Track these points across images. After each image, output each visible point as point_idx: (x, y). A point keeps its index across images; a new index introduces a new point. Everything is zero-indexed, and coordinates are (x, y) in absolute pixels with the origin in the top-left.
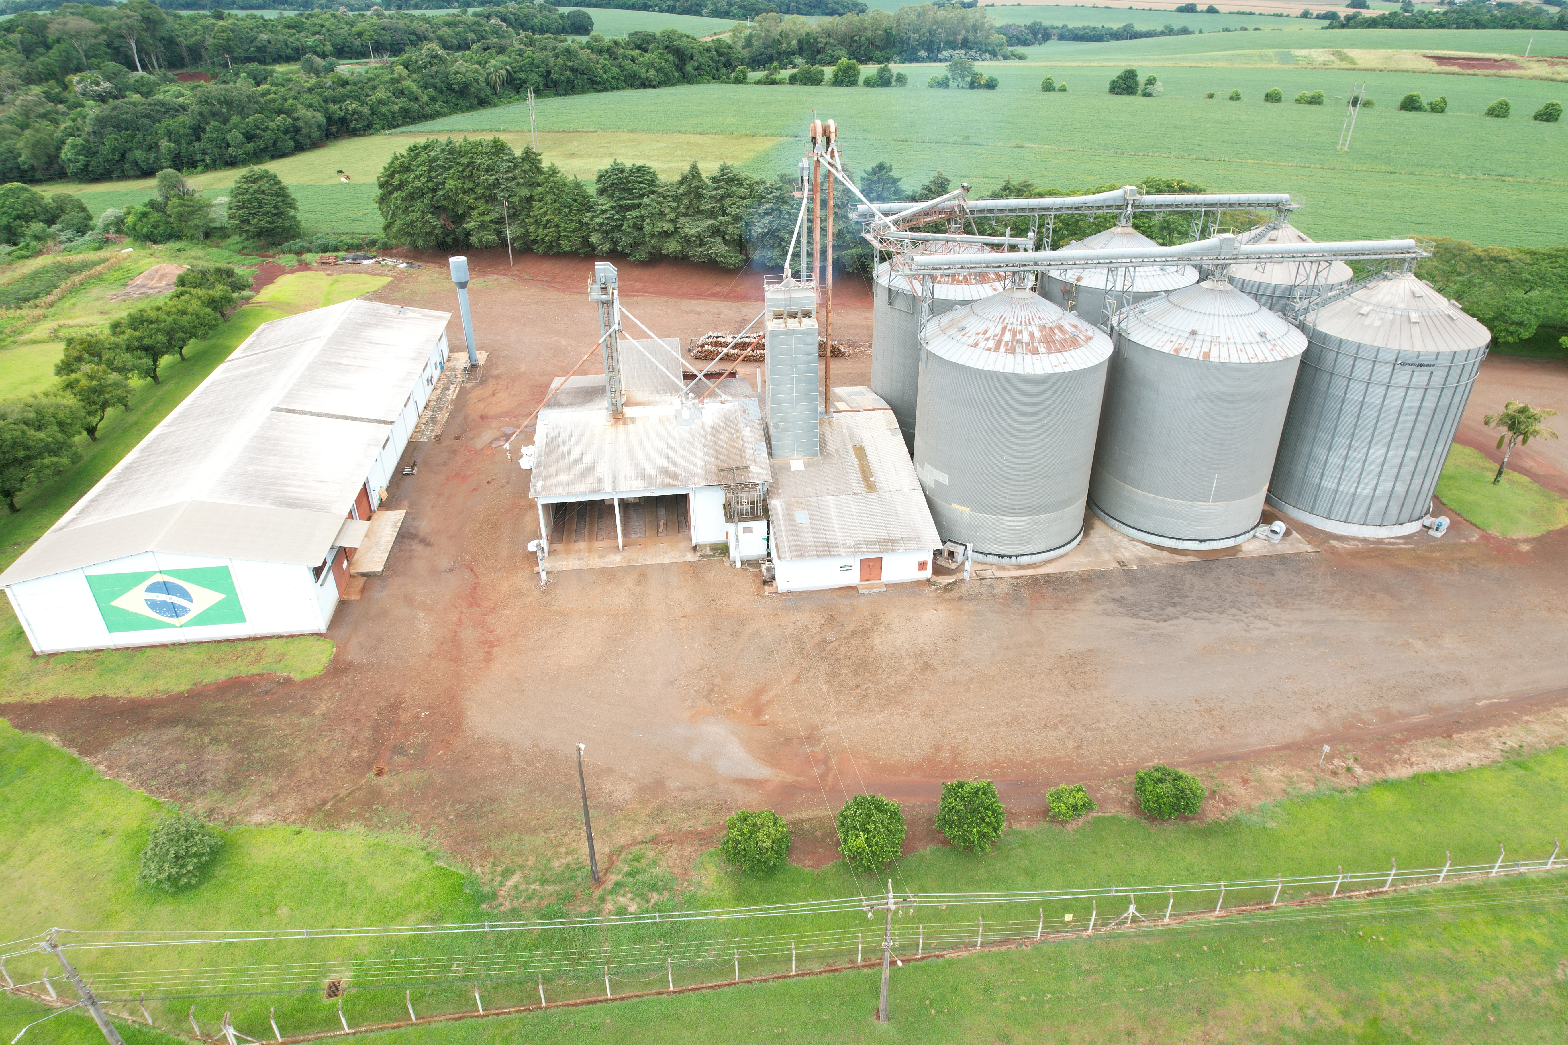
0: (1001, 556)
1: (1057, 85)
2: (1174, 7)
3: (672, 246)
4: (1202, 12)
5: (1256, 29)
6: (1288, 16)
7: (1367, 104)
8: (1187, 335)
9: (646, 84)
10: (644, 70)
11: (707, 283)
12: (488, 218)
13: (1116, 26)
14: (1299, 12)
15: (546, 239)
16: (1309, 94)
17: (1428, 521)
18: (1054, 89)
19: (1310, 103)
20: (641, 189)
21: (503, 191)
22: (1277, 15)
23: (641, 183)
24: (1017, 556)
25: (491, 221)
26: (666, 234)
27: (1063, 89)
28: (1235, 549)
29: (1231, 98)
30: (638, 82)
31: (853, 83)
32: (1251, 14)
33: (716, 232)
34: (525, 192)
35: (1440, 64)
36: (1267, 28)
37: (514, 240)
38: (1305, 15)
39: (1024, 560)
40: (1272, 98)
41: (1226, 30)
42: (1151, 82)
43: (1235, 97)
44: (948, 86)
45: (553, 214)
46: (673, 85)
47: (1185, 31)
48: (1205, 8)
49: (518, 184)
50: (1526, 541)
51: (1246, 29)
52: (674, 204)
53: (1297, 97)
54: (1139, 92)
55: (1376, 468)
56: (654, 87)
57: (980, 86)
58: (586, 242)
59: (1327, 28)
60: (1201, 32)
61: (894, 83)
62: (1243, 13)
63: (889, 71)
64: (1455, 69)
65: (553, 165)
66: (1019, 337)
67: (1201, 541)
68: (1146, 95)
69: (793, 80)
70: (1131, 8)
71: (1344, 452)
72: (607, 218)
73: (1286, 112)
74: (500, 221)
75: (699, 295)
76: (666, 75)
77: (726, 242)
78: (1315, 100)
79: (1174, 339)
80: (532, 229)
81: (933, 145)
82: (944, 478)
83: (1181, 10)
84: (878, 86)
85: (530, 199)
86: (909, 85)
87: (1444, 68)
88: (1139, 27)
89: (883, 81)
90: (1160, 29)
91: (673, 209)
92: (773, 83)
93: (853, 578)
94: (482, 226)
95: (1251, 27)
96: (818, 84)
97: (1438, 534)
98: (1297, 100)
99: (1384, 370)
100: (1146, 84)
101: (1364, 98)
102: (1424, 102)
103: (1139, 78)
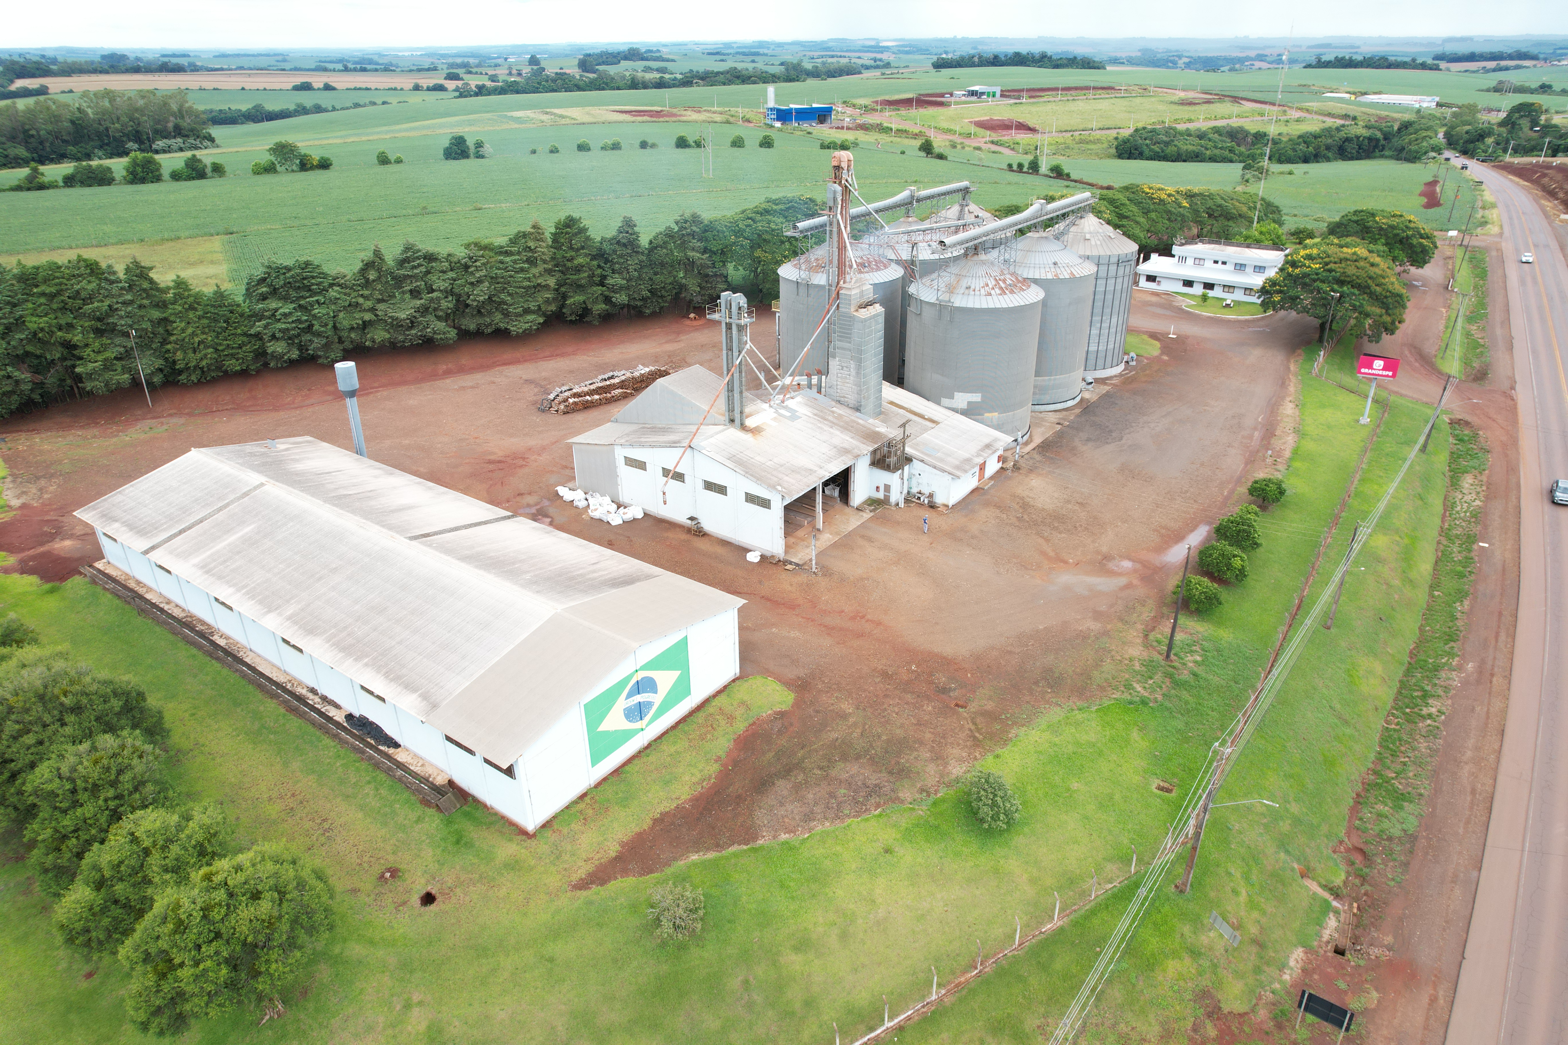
1: (392, 158)
2: (290, 86)
3: (380, 335)
4: (319, 89)
5: (384, 102)
6: (400, 88)
7: (653, 146)
11: (423, 365)
12: (110, 354)
13: (243, 108)
14: (409, 84)
15: (204, 363)
16: (610, 142)
17: (1126, 358)
18: (390, 162)
19: (613, 149)
20: (319, 284)
22: (392, 89)
23: (314, 277)
25: (116, 358)
26: (365, 325)
27: (399, 161)
29: (552, 152)
32: (367, 89)
34: (156, 314)
36: (393, 101)
37: (150, 375)
38: (418, 88)
40: (583, 148)
41: (357, 105)
42: (479, 145)
43: (554, 151)
44: (276, 171)
45: (203, 333)
47: (319, 109)
48: (321, 86)
49: (141, 307)
50: (1161, 355)
51: (375, 103)
52: (366, 292)
53: (602, 145)
54: (472, 155)
58: (261, 354)
60: (334, 109)
61: (209, 174)
62: (360, 89)
63: (199, 159)
65: (178, 277)
67: (1074, 399)
68: (480, 156)
69: (70, 181)
70: (243, 89)
72: (293, 322)
73: (595, 158)
74: (127, 355)
75: (434, 376)
77: (439, 318)
78: (616, 147)
79: (1049, 270)
80: (179, 355)
83: (297, 88)
84: (193, 179)
85: (164, 321)
86: (231, 175)
89: (196, 173)
91: (367, 298)
93: (976, 481)
95: (377, 101)
96: (109, 184)
97: (1134, 363)
98: (602, 148)
99: (1113, 268)
100: (476, 148)
101: (650, 141)
102: (691, 141)
103: (467, 143)
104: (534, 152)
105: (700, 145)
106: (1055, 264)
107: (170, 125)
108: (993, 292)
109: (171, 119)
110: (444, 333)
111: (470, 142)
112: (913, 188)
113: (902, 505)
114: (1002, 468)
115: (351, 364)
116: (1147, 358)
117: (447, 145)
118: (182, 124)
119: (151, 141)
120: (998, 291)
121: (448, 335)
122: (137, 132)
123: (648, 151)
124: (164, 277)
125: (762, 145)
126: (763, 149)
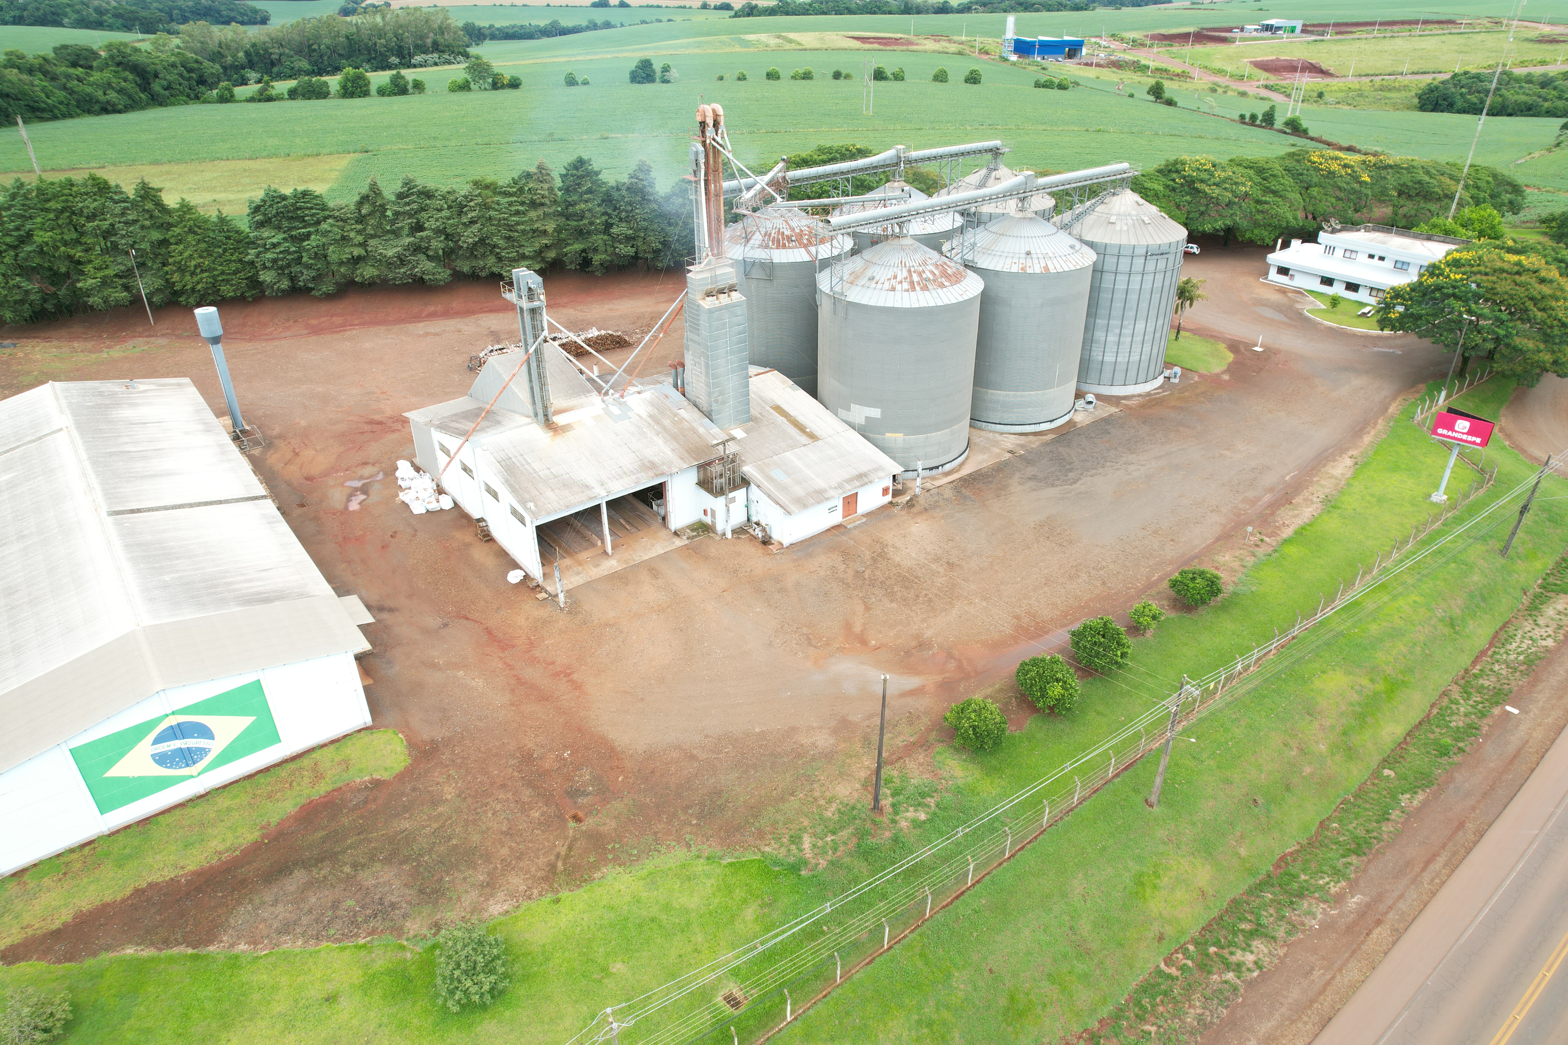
0: (931, 469)
1: (579, 79)
2: (589, 4)
3: (368, 272)
4: (615, 6)
5: (669, 20)
6: (690, 8)
7: (847, 77)
8: (1024, 256)
9: (108, 109)
10: (100, 92)
11: (415, 305)
12: (110, 272)
13: (543, 23)
14: (699, 4)
15: (199, 287)
16: (801, 71)
17: (1167, 373)
18: (577, 84)
19: (804, 78)
20: (313, 215)
22: (681, 7)
23: (312, 208)
24: (942, 466)
25: (116, 276)
26: (356, 261)
27: (586, 83)
29: (739, 79)
30: (97, 107)
31: (366, 94)
32: (658, 7)
33: (417, 249)
34: (156, 235)
36: (678, 18)
37: (150, 294)
38: (705, 6)
39: (947, 467)
40: (772, 76)
41: (644, 22)
42: (666, 69)
43: (742, 78)
44: (469, 89)
45: (201, 257)
46: (144, 108)
47: (608, 25)
48: (617, 3)
49: (143, 227)
50: (1224, 372)
51: (660, 21)
52: (359, 227)
53: (792, 74)
54: (658, 80)
55: (1140, 338)
56: (121, 112)
57: (503, 87)
58: (254, 283)
59: (734, 17)
60: (622, 25)
61: (411, 91)
62: (652, 6)
63: (403, 77)
65: (183, 200)
66: (924, 276)
67: (1051, 421)
68: (665, 81)
69: (293, 95)
71: (1117, 331)
72: (281, 252)
73: (784, 88)
74: (128, 273)
75: (417, 318)
77: (430, 258)
78: (807, 76)
79: (1016, 261)
80: (176, 277)
81: (519, 145)
82: (875, 413)
83: (595, 5)
84: (395, 94)
85: (164, 243)
86: (428, 91)
88: (566, 23)
89: (399, 89)
90: (584, 24)
91: (359, 232)
92: (270, 99)
93: (837, 518)
95: (665, 19)
96: (325, 98)
97: (1177, 381)
98: (792, 77)
99: (1139, 262)
100: (663, 72)
101: (844, 72)
102: (888, 72)
103: (654, 67)
104: (721, 78)
105: (898, 77)
106: (1028, 253)
107: (429, 41)
108: (898, 287)
109: (431, 35)
110: (434, 274)
111: (657, 66)
112: (900, 147)
113: (729, 535)
114: (891, 503)
115: (213, 309)
116: (1201, 376)
117: (633, 68)
118: (440, 40)
119: (411, 56)
120: (906, 285)
121: (438, 277)
122: (400, 47)
123: (841, 82)
124: (171, 200)
125: (967, 81)
126: (968, 85)
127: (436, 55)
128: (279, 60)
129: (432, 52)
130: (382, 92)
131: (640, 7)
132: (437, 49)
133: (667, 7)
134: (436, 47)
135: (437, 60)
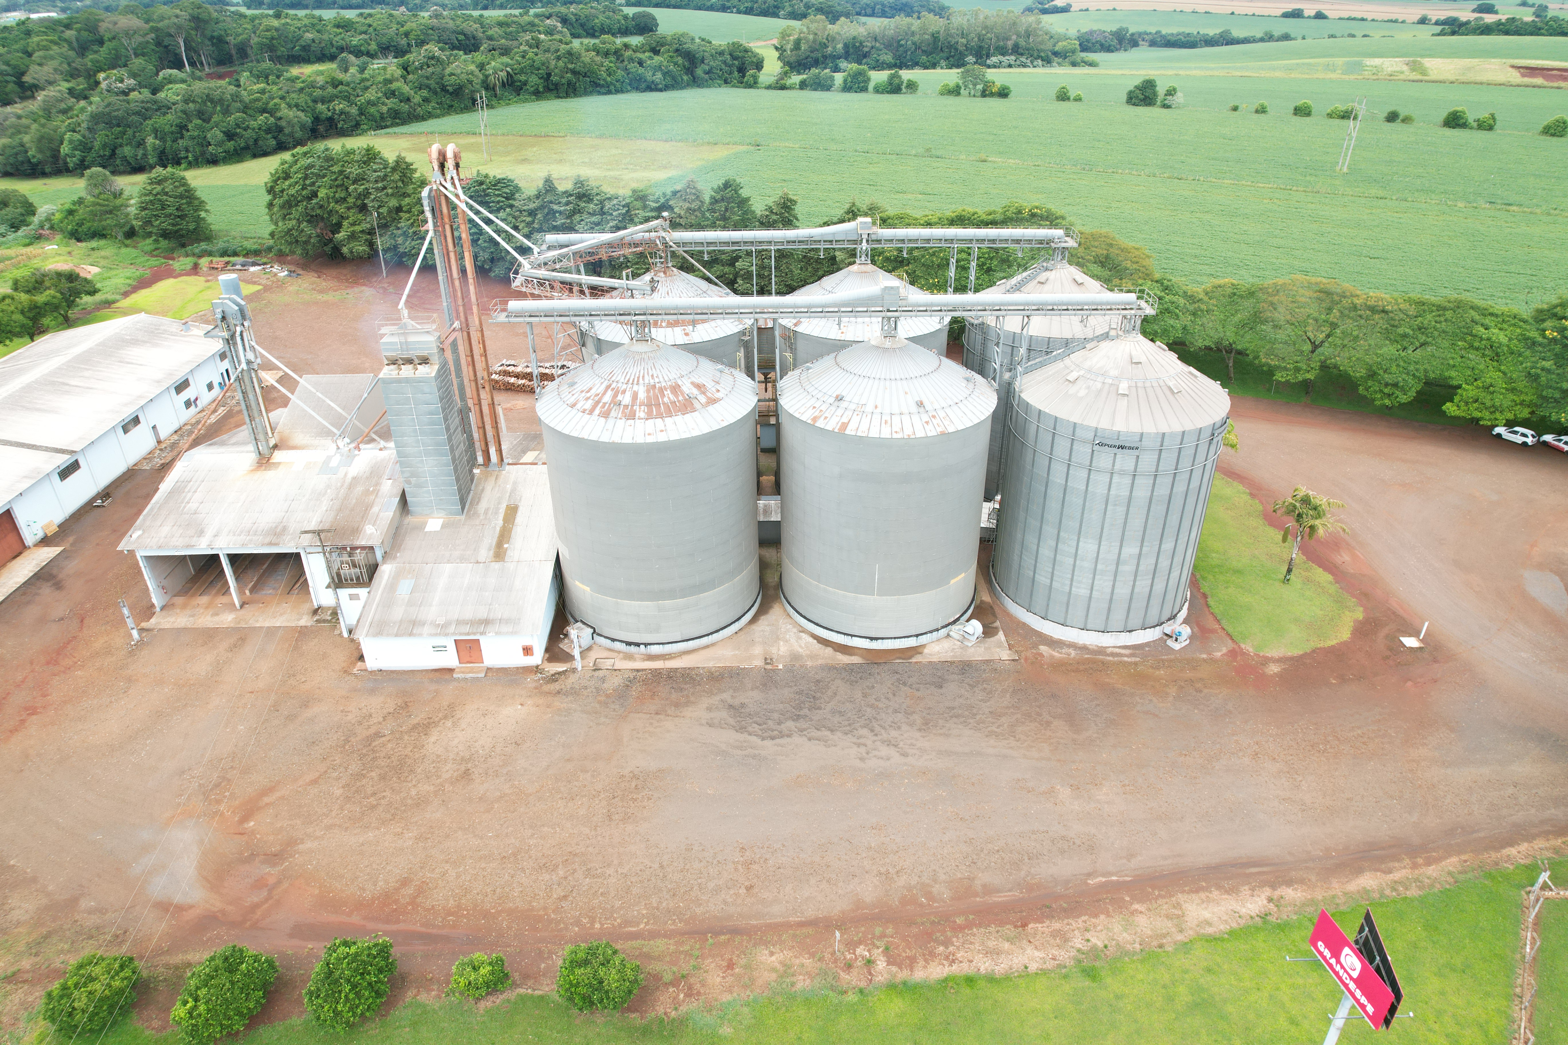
0: (629, 644)
1: (1072, 94)
2: (1280, 12)
4: (1309, 17)
5: (1365, 36)
6: (1403, 22)
7: (1407, 120)
8: (832, 400)
9: (651, 88)
10: (651, 73)
13: (1212, 31)
14: (1416, 18)
16: (1342, 107)
18: (1068, 99)
19: (1343, 117)
21: (373, 201)
22: (1391, 21)
24: (646, 645)
27: (1078, 99)
28: (915, 650)
29: (1257, 111)
30: (643, 86)
31: (864, 89)
32: (1363, 20)
35: (1523, 75)
36: (1376, 35)
37: (385, 251)
38: (1423, 21)
39: (655, 650)
40: (1302, 111)
41: (1332, 36)
42: (1171, 92)
43: (1261, 110)
44: (958, 94)
46: (682, 88)
47: (1286, 37)
48: (1312, 13)
49: (387, 195)
50: (1280, 660)
51: (1353, 36)
53: (1329, 111)
54: (1158, 103)
56: (661, 90)
57: (992, 95)
59: (1438, 35)
60: (1304, 38)
61: (904, 90)
62: (1354, 19)
63: (900, 77)
64: (1539, 81)
67: (872, 639)
68: (1166, 106)
69: (803, 85)
70: (1233, 13)
74: (371, 232)
76: (674, 78)
78: (1348, 115)
79: (817, 405)
80: (400, 240)
83: (1286, 15)
84: (888, 92)
86: (920, 92)
87: (1527, 80)
88: (1237, 33)
89: (894, 88)
90: (1259, 35)
92: (783, 88)
94: (352, 237)
95: (1359, 34)
96: (828, 91)
98: (1328, 114)
99: (1082, 452)
100: (1166, 95)
101: (1403, 113)
103: (1158, 89)
105: (1487, 126)
106: (840, 399)
109: (1014, 37)
111: (1161, 88)
113: (345, 634)
114: (533, 667)
117: (1132, 88)
118: (1022, 43)
122: (980, 47)
123: (1396, 126)
127: (1013, 58)
128: (869, 52)
129: (1011, 54)
130: (878, 90)
131: (1340, 19)
132: (1017, 52)
133: (1373, 20)
134: (1016, 50)
135: (1012, 63)
